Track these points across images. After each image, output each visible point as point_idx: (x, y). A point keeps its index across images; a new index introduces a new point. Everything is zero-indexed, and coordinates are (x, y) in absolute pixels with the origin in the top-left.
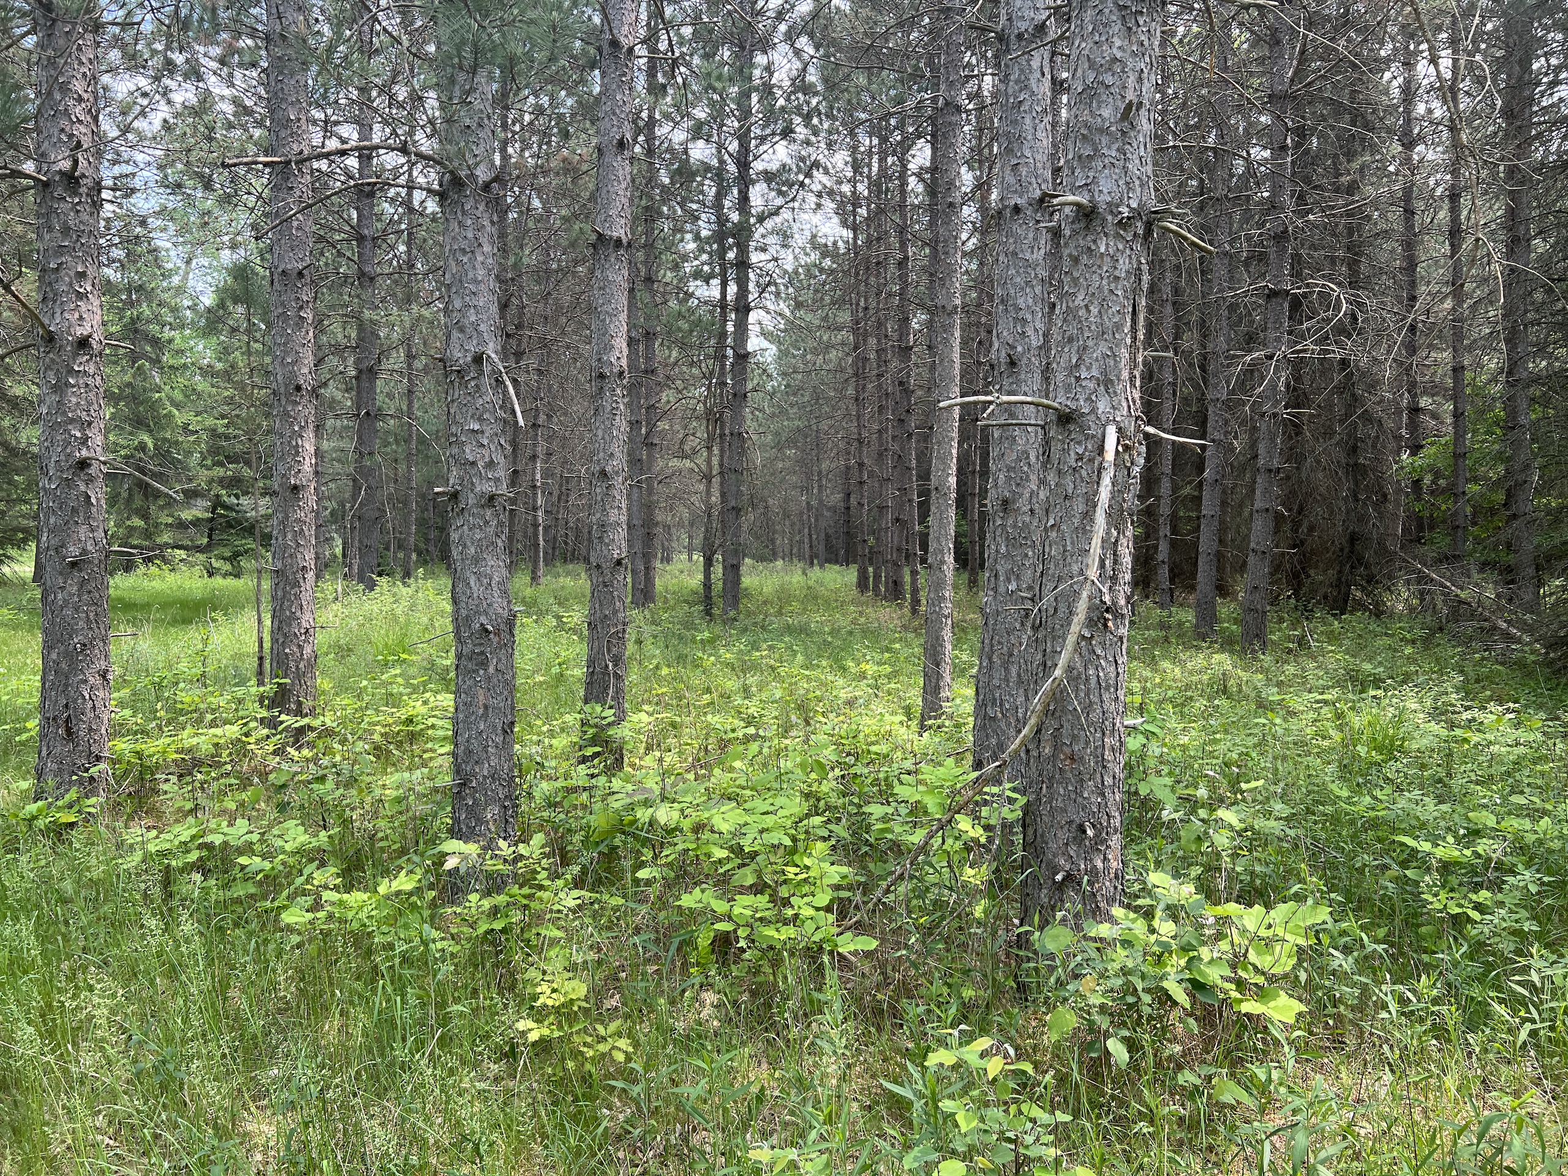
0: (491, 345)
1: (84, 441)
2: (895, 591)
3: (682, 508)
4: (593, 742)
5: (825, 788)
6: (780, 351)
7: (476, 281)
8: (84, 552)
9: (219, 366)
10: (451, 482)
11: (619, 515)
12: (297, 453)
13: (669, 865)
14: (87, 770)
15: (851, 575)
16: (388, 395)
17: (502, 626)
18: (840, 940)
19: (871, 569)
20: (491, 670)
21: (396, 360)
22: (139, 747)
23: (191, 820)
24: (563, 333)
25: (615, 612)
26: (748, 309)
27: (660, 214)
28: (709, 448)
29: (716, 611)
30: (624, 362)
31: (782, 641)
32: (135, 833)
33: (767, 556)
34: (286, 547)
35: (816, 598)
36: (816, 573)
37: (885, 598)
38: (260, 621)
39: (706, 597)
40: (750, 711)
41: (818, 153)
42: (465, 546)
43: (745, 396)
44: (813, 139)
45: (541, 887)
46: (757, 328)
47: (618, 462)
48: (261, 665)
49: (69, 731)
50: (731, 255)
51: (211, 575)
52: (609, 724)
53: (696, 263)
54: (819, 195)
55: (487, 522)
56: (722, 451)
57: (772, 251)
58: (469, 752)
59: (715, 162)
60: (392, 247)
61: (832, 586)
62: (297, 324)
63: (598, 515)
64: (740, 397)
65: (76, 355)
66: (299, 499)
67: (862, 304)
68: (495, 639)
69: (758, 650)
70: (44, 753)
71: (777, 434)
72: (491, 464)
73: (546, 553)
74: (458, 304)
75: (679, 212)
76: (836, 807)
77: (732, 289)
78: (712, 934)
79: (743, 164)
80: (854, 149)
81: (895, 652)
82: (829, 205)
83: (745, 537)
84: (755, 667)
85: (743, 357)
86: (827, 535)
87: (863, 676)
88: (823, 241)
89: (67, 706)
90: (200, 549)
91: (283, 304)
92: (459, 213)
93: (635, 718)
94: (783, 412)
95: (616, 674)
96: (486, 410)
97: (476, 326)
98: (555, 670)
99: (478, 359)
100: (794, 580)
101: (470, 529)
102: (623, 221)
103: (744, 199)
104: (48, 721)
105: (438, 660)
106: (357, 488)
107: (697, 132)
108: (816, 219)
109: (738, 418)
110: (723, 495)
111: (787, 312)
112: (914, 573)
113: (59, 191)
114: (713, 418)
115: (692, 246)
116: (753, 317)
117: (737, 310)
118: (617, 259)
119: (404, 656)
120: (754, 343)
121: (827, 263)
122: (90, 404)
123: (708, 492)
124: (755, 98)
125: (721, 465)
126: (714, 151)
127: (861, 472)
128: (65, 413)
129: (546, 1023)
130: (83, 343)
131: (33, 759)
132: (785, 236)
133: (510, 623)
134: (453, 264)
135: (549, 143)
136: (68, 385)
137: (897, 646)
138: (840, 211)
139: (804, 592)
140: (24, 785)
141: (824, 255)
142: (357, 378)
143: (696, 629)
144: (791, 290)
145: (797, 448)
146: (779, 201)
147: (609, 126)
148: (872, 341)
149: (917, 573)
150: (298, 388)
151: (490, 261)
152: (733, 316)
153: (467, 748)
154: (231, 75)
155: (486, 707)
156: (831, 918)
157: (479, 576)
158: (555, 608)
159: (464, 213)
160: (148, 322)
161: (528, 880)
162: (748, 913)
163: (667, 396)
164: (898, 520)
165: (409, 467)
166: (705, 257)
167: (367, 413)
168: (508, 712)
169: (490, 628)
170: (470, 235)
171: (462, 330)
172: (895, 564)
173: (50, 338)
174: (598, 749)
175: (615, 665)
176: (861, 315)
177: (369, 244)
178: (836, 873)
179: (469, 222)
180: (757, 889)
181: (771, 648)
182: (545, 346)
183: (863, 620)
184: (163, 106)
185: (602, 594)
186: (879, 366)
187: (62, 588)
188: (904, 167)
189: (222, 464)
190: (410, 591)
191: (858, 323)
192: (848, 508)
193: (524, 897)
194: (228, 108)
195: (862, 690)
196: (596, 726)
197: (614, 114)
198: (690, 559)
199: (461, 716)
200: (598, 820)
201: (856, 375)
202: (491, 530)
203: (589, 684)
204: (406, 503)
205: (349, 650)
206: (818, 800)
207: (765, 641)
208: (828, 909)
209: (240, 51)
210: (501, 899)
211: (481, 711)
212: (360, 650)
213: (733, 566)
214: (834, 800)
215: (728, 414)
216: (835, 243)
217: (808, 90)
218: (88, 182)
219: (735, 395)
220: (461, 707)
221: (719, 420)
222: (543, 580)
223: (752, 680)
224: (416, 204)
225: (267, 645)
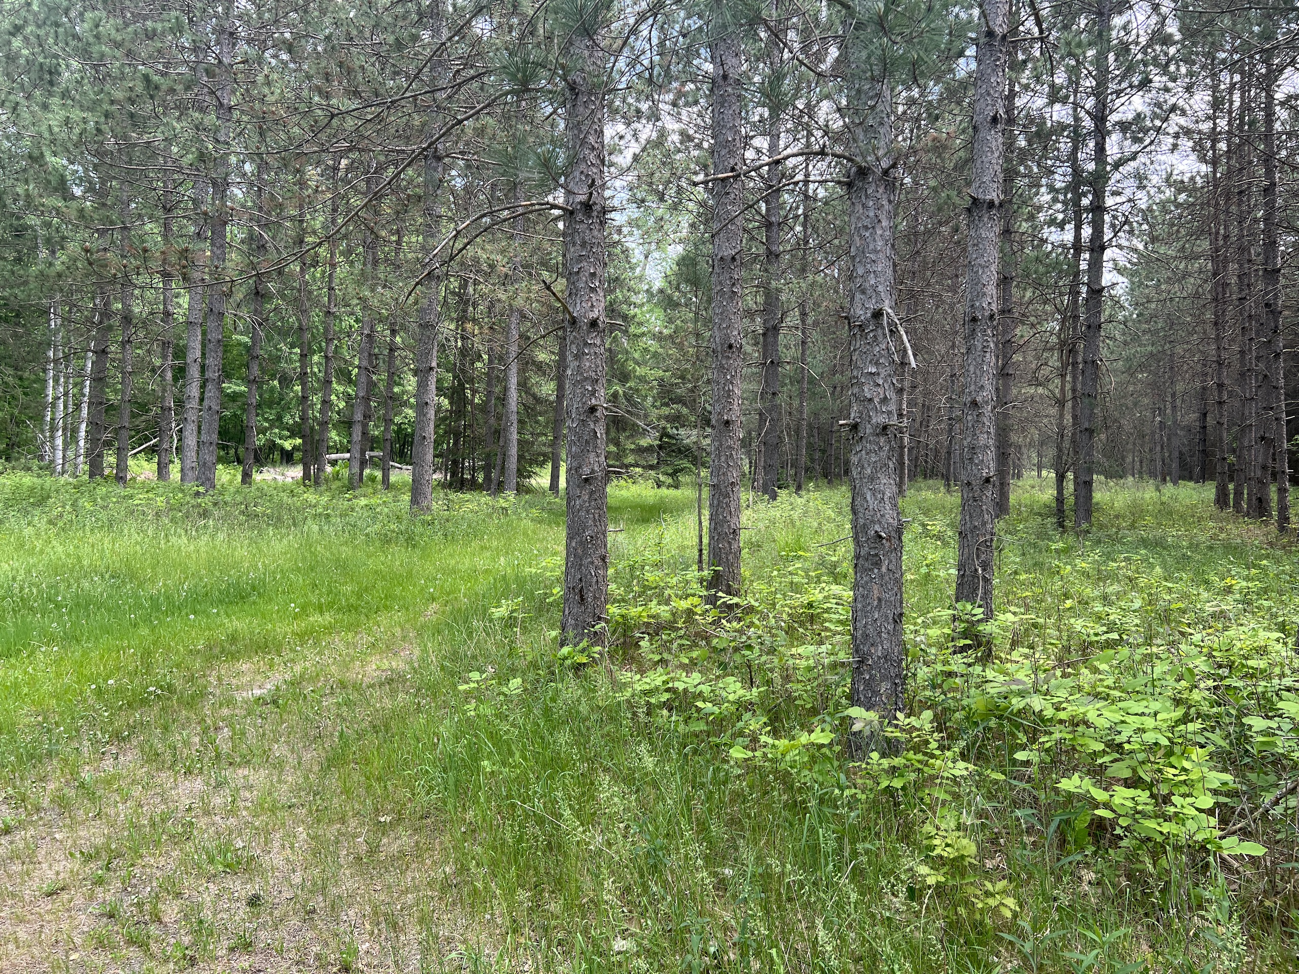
0: (887, 302)
1: (593, 393)
2: (1260, 508)
3: (1033, 430)
4: (965, 635)
5: (1196, 695)
6: (1133, 283)
7: (876, 252)
8: (593, 471)
9: (666, 332)
10: (852, 415)
11: (987, 439)
12: (729, 396)
13: (1047, 751)
14: (593, 626)
15: (1209, 491)
16: (785, 346)
17: (893, 534)
18: (1225, 843)
19: (1231, 486)
20: (884, 569)
21: (793, 318)
22: (624, 611)
23: (660, 669)
24: (928, 285)
25: (984, 524)
26: (1103, 248)
27: (1018, 173)
28: (1063, 376)
29: (1067, 523)
30: (994, 307)
31: (1137, 553)
32: (625, 676)
33: (1116, 473)
34: (720, 467)
35: (1170, 513)
36: (1169, 489)
37: (1248, 514)
38: (700, 523)
39: (1059, 510)
40: (1111, 618)
41: (1177, 97)
42: (863, 467)
43: (1100, 327)
44: (1171, 85)
45: (933, 756)
46: (1110, 265)
47: (988, 393)
48: (701, 555)
49: (582, 600)
50: (1085, 202)
51: (659, 486)
52: (978, 621)
53: (1051, 212)
54: (1177, 136)
55: (881, 448)
56: (1074, 378)
57: (1128, 192)
58: (866, 636)
59: (1070, 121)
60: (792, 229)
61: (1188, 502)
62: (730, 297)
63: (969, 439)
64: (1094, 328)
65: (589, 332)
66: (730, 431)
67: (1222, 232)
68: (887, 544)
69: (1115, 561)
70: (567, 612)
71: (1128, 359)
72: (885, 400)
73: (909, 471)
74: (860, 271)
75: (1035, 170)
76: (1208, 716)
77: (1087, 232)
78: (1089, 818)
79: (1100, 117)
80: (1215, 88)
81: (1264, 569)
82: (1186, 144)
83: (1098, 456)
84: (1113, 577)
85: (1096, 292)
86: (1180, 452)
87: (1229, 590)
88: (1179, 178)
89: (581, 580)
90: (651, 467)
91: (720, 283)
92: (863, 197)
93: (1001, 617)
94: (1136, 338)
95: (984, 577)
96: (882, 356)
97: (875, 288)
98: (924, 570)
99: (878, 314)
100: (1147, 496)
101: (867, 454)
102: (995, 185)
103: (1100, 149)
104: (570, 589)
105: (828, 558)
106: (762, 420)
107: (1055, 97)
108: (1173, 158)
109: (1091, 346)
110: (1075, 417)
111: (1141, 247)
112: (1282, 491)
113: (580, 216)
114: (1067, 348)
115: (1047, 198)
116: (1108, 254)
117: (1092, 250)
118: (990, 218)
119: (800, 553)
120: (1107, 277)
121: (1182, 197)
122: (597, 367)
123: (1062, 416)
124: (1111, 57)
125: (1074, 390)
126: (1071, 112)
127: (1220, 392)
128: (582, 374)
129: (942, 871)
130: (594, 323)
131: (558, 616)
132: (1141, 179)
133: (899, 532)
134: (858, 239)
135: (919, 128)
136: (584, 354)
137: (1264, 562)
138: (1199, 148)
139: (1158, 507)
140: (554, 633)
141: (1179, 191)
142: (764, 334)
143: (1050, 540)
144: (1145, 227)
145: (1150, 372)
146: (1136, 147)
147: (983, 106)
148: (1233, 267)
149: (1286, 490)
150: (730, 346)
151: (888, 233)
152: (1087, 256)
153: (864, 632)
154: (679, 113)
155: (880, 600)
156: (1214, 821)
157: (874, 492)
158: (921, 517)
159: (867, 197)
160: (621, 303)
161: (920, 747)
162: (1130, 804)
163: (1021, 332)
164: (1263, 438)
165: (801, 403)
166: (1059, 206)
167: (772, 362)
168: (898, 605)
169: (884, 535)
170: (872, 214)
171: (863, 292)
172: (1260, 481)
173: (574, 321)
174: (968, 642)
175: (984, 570)
176: (1221, 243)
177: (775, 229)
178: (1216, 778)
179: (871, 203)
180: (1133, 782)
181: (1127, 559)
182: (913, 296)
183: (1223, 535)
184: (633, 144)
185: (970, 506)
186: (1241, 290)
187: (579, 497)
188: (1270, 97)
189: (667, 405)
190: (803, 500)
191: (1217, 251)
192: (1205, 427)
193: (919, 761)
194: (676, 138)
195: (1229, 605)
196: (967, 621)
197: (989, 94)
198: (1039, 476)
199: (859, 606)
200: (976, 701)
201: (1215, 299)
202: (884, 454)
203: (960, 586)
204: (798, 431)
205: (759, 546)
206: (1189, 708)
207: (1120, 552)
208: (1210, 812)
209: (685, 95)
210: (898, 761)
211: (876, 603)
212: (766, 546)
213: (1085, 482)
214: (1205, 708)
215: (1081, 346)
216: (1192, 179)
217: (1167, 40)
218: (598, 207)
219: (1089, 327)
220: (859, 599)
221: (1072, 351)
222: (907, 493)
223: (1113, 589)
224: (811, 193)
225: (706, 541)
